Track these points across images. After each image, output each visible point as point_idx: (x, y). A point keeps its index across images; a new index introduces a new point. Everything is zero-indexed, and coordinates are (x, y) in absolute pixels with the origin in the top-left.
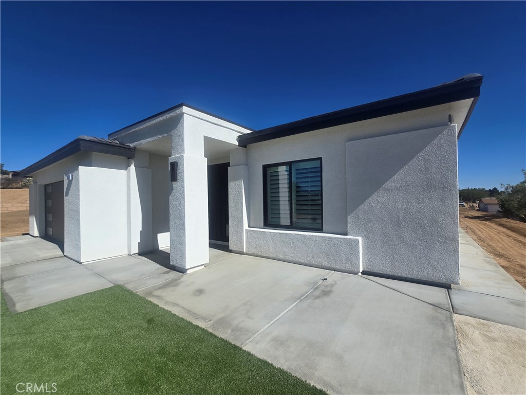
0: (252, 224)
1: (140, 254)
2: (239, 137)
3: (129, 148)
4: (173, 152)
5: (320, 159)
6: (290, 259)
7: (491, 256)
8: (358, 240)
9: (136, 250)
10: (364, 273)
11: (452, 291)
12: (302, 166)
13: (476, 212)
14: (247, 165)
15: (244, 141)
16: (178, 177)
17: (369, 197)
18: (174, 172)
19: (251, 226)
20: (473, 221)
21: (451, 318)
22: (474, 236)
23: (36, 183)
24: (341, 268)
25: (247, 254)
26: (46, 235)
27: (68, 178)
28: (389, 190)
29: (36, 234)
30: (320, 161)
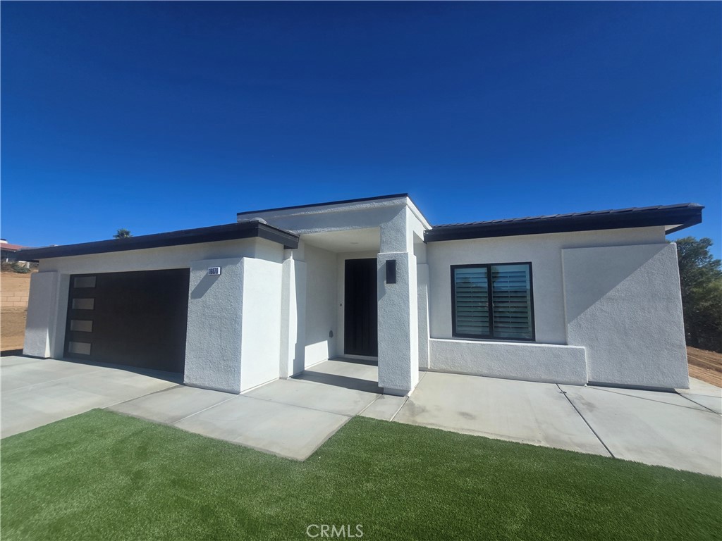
0: (434, 334)
1: (294, 377)
2: (424, 231)
4: (384, 247)
5: (530, 264)
8: (583, 350)
9: (291, 373)
10: (590, 384)
14: (428, 264)
15: (430, 237)
16: (397, 279)
17: (591, 305)
18: (392, 272)
19: (434, 336)
23: (55, 271)
24: (564, 380)
25: (432, 371)
26: (66, 353)
27: (213, 272)
28: (613, 300)
29: (47, 354)
30: (528, 266)
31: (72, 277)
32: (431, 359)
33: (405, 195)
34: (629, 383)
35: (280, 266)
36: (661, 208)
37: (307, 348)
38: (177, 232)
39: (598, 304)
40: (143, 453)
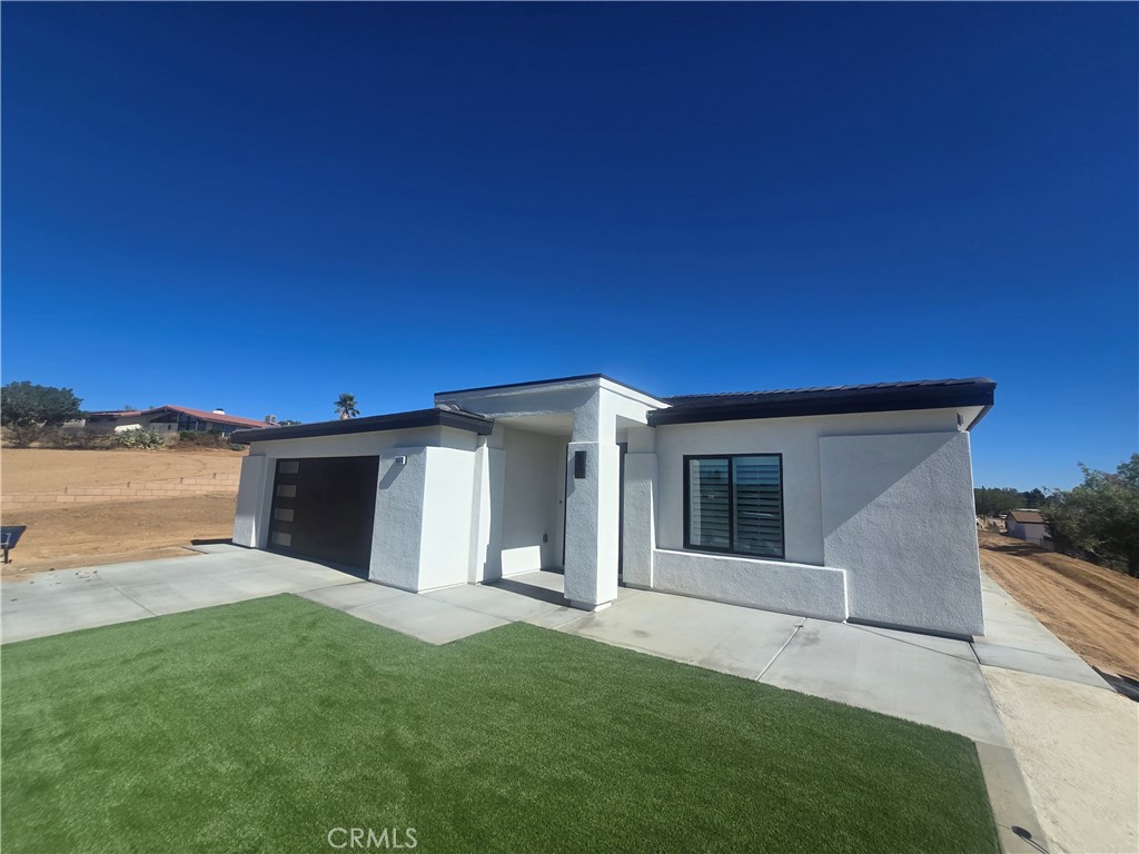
0: (659, 543)
1: (485, 583)
2: (649, 412)
3: (481, 419)
4: (575, 436)
5: (780, 455)
6: (733, 598)
7: (1027, 609)
8: (841, 573)
9: (480, 577)
10: (851, 621)
11: (975, 645)
12: (746, 462)
13: (1002, 537)
14: (655, 453)
15: (656, 419)
16: (587, 473)
17: (856, 513)
18: (581, 465)
19: (661, 546)
20: (997, 554)
21: (979, 668)
22: (1000, 581)
23: (264, 455)
24: (817, 612)
25: (655, 590)
26: (269, 545)
27: (399, 461)
28: (883, 507)
29: (253, 544)
30: (778, 458)
31: (279, 461)
32: (655, 575)
33: (598, 376)
34: (903, 623)
35: (472, 454)
36: (950, 382)
37: (505, 553)
38: (372, 418)
39: (863, 512)
40: (313, 625)
